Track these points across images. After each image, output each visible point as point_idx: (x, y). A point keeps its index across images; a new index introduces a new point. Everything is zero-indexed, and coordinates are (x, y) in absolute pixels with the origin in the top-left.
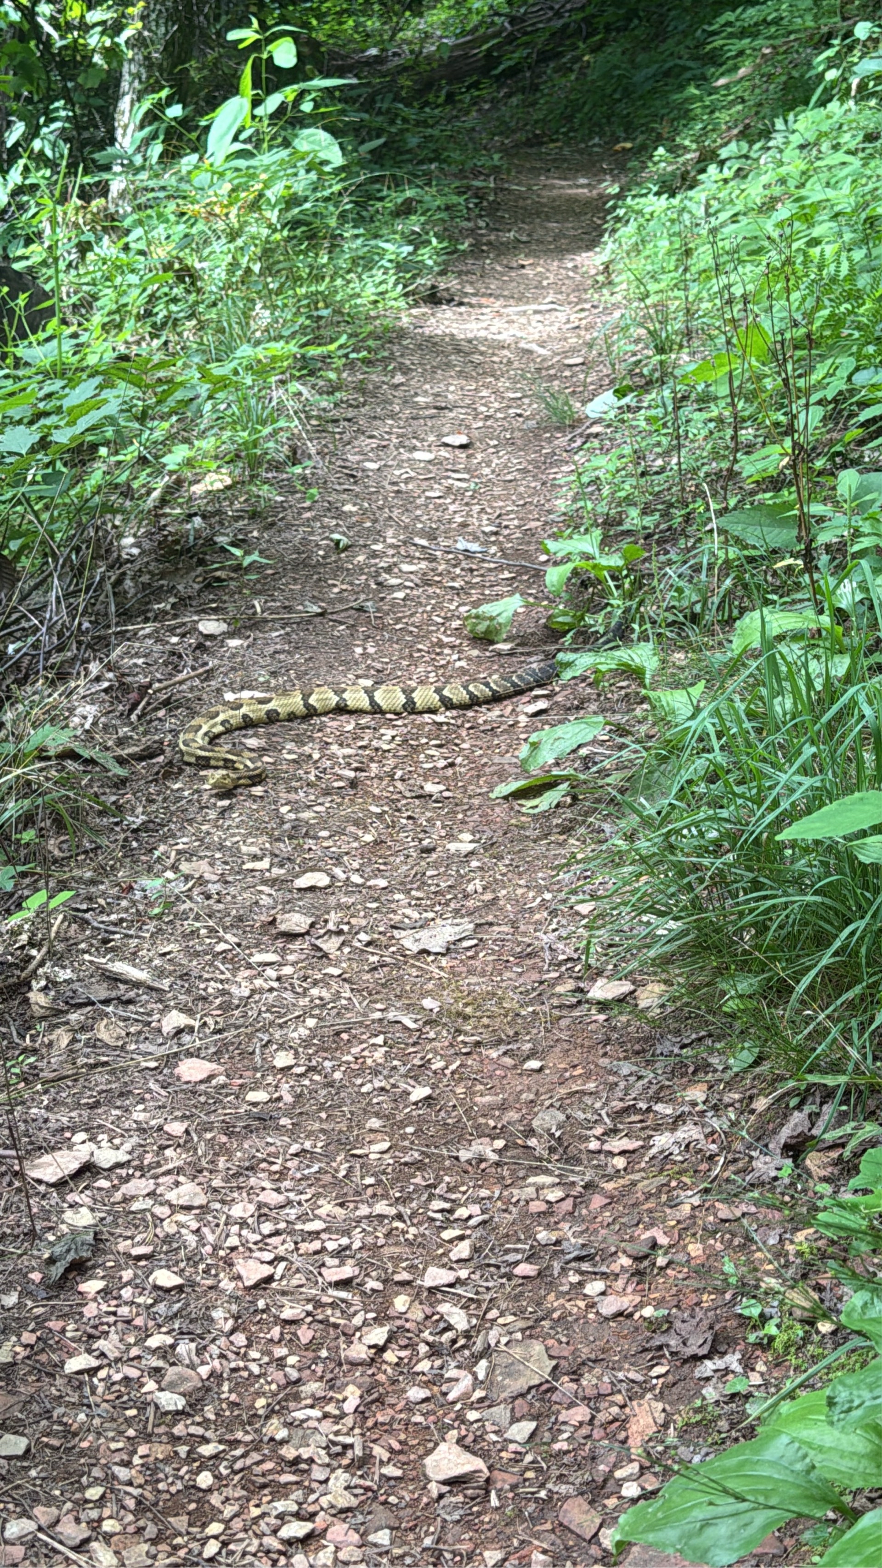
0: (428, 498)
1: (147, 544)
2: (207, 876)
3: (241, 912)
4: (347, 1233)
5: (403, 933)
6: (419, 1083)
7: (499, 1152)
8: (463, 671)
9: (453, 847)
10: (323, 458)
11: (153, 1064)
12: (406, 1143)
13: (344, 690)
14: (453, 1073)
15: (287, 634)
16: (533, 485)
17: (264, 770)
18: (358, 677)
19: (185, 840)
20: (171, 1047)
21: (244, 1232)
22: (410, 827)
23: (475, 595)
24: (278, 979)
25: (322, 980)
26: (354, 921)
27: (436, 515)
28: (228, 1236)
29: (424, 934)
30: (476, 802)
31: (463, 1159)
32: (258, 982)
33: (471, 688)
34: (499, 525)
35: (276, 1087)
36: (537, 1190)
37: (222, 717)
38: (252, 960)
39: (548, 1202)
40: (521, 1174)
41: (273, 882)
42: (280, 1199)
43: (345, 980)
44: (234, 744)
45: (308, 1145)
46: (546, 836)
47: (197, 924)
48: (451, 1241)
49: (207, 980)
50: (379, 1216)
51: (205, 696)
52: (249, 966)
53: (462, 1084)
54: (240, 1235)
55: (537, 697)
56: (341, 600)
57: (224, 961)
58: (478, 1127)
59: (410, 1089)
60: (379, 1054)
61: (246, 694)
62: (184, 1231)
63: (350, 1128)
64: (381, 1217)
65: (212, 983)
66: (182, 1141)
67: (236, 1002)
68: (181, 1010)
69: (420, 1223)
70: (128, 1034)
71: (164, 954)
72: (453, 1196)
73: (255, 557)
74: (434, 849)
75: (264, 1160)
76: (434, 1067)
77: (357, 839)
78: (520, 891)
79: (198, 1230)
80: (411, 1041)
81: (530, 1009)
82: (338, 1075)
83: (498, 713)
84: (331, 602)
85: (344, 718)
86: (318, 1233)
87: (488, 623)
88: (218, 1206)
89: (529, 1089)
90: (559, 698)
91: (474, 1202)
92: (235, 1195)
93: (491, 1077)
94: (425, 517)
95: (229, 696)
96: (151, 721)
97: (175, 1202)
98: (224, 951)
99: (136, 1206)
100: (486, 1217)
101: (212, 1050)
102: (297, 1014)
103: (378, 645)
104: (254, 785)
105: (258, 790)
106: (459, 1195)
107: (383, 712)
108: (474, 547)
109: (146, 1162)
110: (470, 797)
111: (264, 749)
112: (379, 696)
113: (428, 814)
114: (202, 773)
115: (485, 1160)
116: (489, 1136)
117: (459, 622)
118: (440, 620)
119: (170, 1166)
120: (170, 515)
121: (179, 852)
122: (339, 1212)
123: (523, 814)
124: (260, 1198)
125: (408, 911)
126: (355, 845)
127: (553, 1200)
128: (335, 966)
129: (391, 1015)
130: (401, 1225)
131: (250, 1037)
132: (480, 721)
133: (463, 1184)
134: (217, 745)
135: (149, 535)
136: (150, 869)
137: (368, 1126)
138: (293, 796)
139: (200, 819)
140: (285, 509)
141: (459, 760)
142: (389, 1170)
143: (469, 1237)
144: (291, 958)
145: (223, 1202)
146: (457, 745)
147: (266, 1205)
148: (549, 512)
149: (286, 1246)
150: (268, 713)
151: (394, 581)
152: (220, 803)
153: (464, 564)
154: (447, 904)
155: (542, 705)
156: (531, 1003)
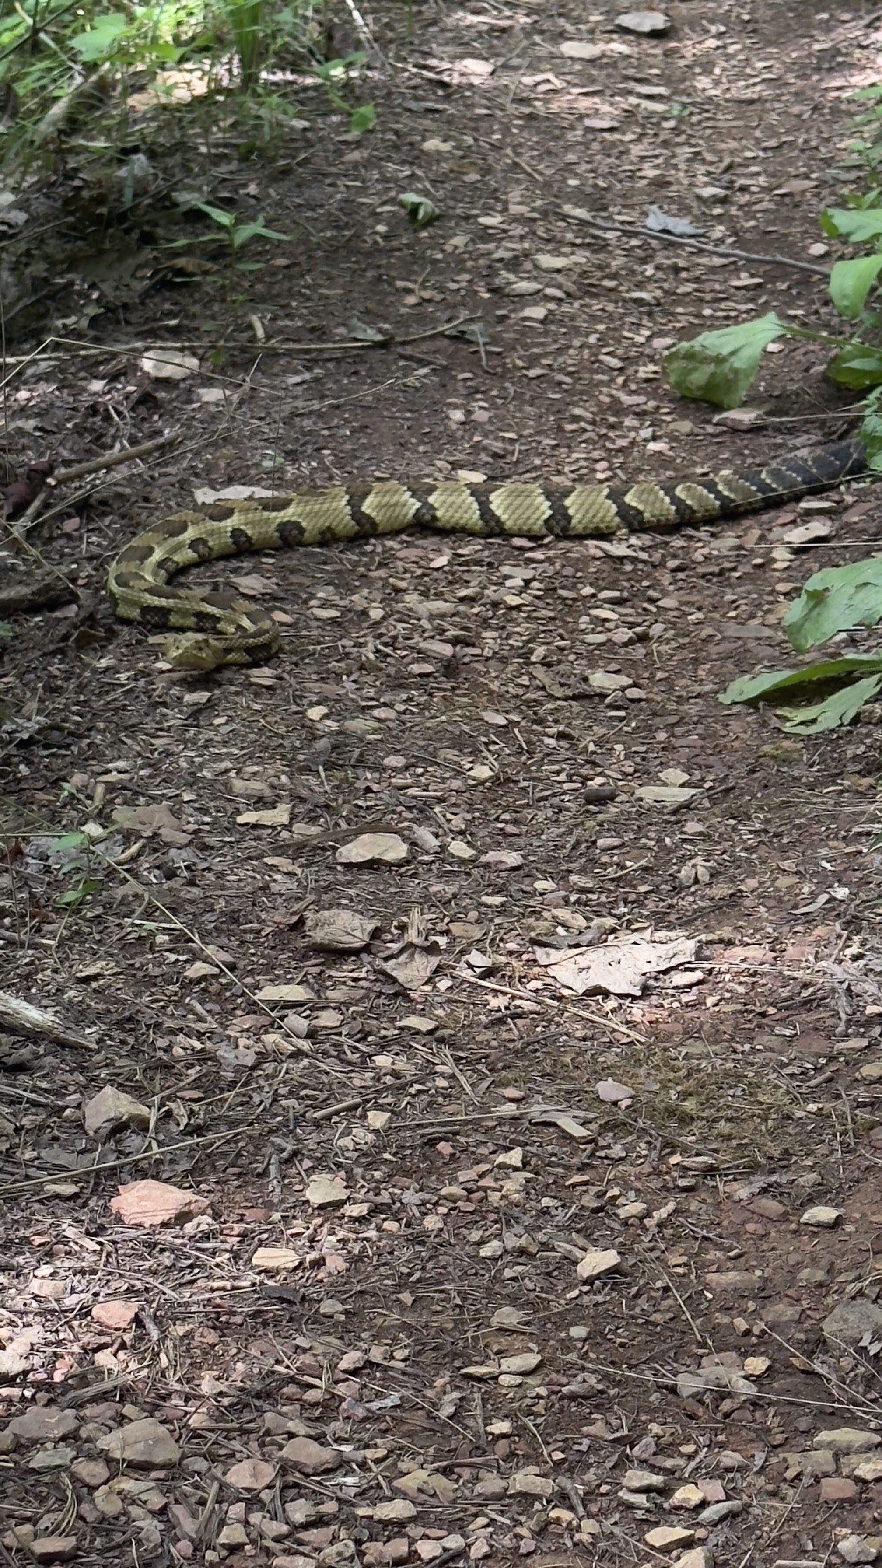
0: (589, 130)
1: (40, 205)
2: (167, 834)
3: (236, 904)
4: (458, 1525)
5: (555, 955)
6: (595, 1242)
7: (756, 1379)
8: (661, 461)
9: (649, 793)
10: (384, 47)
11: (69, 1189)
12: (573, 1357)
13: (431, 489)
14: (661, 1225)
15: (316, 380)
16: (795, 110)
17: (276, 637)
18: (456, 466)
19: (121, 764)
20: (103, 1158)
21: (255, 1518)
22: (564, 754)
23: (683, 315)
24: (311, 1034)
25: (395, 1040)
26: (456, 928)
27: (605, 163)
28: (222, 1523)
29: (595, 957)
30: (692, 709)
31: (685, 1392)
32: (271, 1039)
33: (680, 491)
34: (729, 186)
35: (312, 1240)
36: (836, 1457)
37: (190, 534)
38: (259, 996)
39: (859, 1480)
40: (803, 1424)
41: (296, 850)
42: (325, 1455)
43: (441, 1040)
44: (215, 587)
45: (377, 1354)
46: (833, 778)
47: (150, 925)
48: (666, 1550)
49: (173, 1032)
50: (521, 1494)
51: (156, 494)
52: (253, 1008)
53: (681, 1247)
54: (247, 1523)
55: (809, 514)
56: (421, 319)
57: (204, 996)
58: (714, 1330)
59: (578, 1253)
60: (513, 1185)
61: (237, 493)
62: (135, 1511)
63: (459, 1323)
64: (527, 1498)
65: (181, 1038)
66: (128, 1337)
67: (230, 1075)
68: (121, 1087)
69: (603, 1513)
70: (18, 1130)
71: (87, 980)
72: (669, 1463)
73: (256, 228)
74: (612, 797)
75: (292, 1380)
76: (622, 1213)
77: (459, 773)
78: (784, 882)
79: (163, 1511)
80: (575, 1161)
81: (812, 1107)
82: (432, 1223)
83: (733, 542)
84: (402, 322)
85: (431, 542)
86: (401, 1524)
87: (711, 368)
88: (201, 1464)
89: (814, 1261)
90: (853, 517)
91: (710, 1476)
92: (236, 1445)
93: (737, 1235)
94: (585, 167)
95: (204, 496)
96: (51, 539)
97: (117, 1455)
98: (204, 978)
99: (40, 1459)
100: (734, 1504)
101: (185, 1165)
102: (349, 1102)
103: (494, 406)
104: (256, 664)
105: (263, 675)
106: (681, 1462)
107: (505, 534)
108: (682, 225)
109: (58, 1377)
110: (680, 700)
111: (276, 599)
112: (497, 502)
113: (599, 731)
114: (152, 640)
115: (730, 1395)
116: (737, 1348)
117: (652, 367)
118: (614, 363)
119: (107, 1385)
120: (86, 149)
121: (111, 787)
122: (441, 1483)
123: (788, 736)
124: (283, 1453)
125: (563, 914)
126: (456, 784)
127: (869, 1477)
128: (422, 1013)
129: (536, 1110)
130: (566, 1515)
131: (258, 1142)
132: (698, 556)
133: (688, 1440)
134: (182, 585)
135: (45, 187)
136: (54, 818)
137: (495, 1321)
138: (331, 689)
139: (150, 726)
140: (310, 144)
141: (657, 629)
142: (540, 1408)
143: (702, 1541)
144: (335, 995)
145: (212, 1458)
146: (652, 601)
147: (297, 1466)
148: (828, 162)
149: (338, 1546)
150: (283, 527)
151: (524, 286)
152: (188, 698)
153: (661, 258)
154: (639, 903)
155: (819, 528)
156: (813, 1095)
